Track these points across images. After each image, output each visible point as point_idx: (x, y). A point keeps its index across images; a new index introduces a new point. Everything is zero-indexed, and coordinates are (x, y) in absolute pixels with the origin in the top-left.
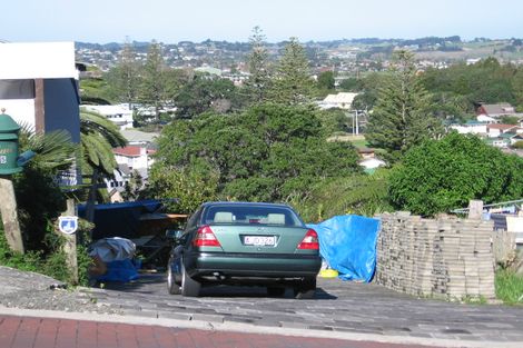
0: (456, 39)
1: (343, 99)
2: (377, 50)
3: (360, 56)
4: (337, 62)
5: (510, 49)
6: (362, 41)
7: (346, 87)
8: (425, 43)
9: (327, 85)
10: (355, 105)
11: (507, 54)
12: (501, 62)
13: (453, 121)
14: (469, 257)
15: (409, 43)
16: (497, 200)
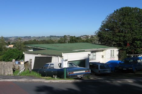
0: (30, 37)
1: (12, 46)
2: (18, 38)
3: (15, 39)
4: (11, 40)
5: (39, 38)
6: (16, 37)
7: (12, 44)
8: (25, 37)
9: (9, 44)
10: (13, 47)
11: (38, 39)
12: (37, 40)
13: (29, 49)
14: (9, 68)
15: (23, 37)
16: (21, 59)
